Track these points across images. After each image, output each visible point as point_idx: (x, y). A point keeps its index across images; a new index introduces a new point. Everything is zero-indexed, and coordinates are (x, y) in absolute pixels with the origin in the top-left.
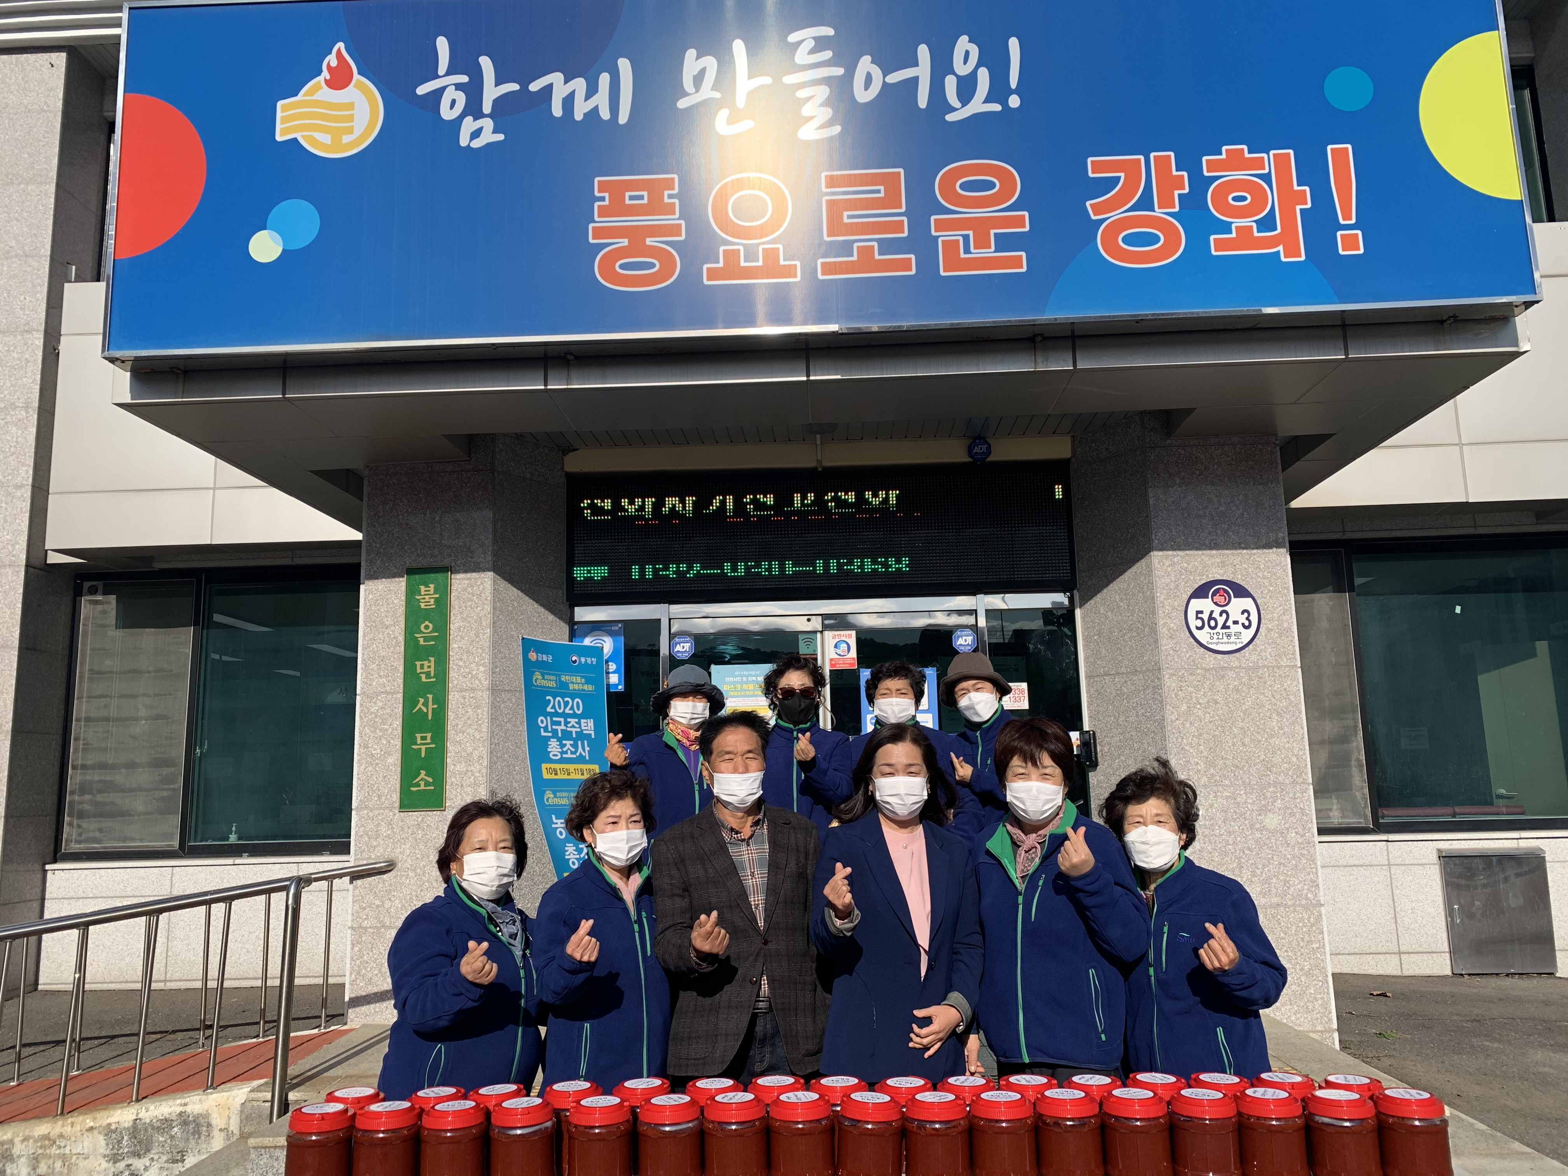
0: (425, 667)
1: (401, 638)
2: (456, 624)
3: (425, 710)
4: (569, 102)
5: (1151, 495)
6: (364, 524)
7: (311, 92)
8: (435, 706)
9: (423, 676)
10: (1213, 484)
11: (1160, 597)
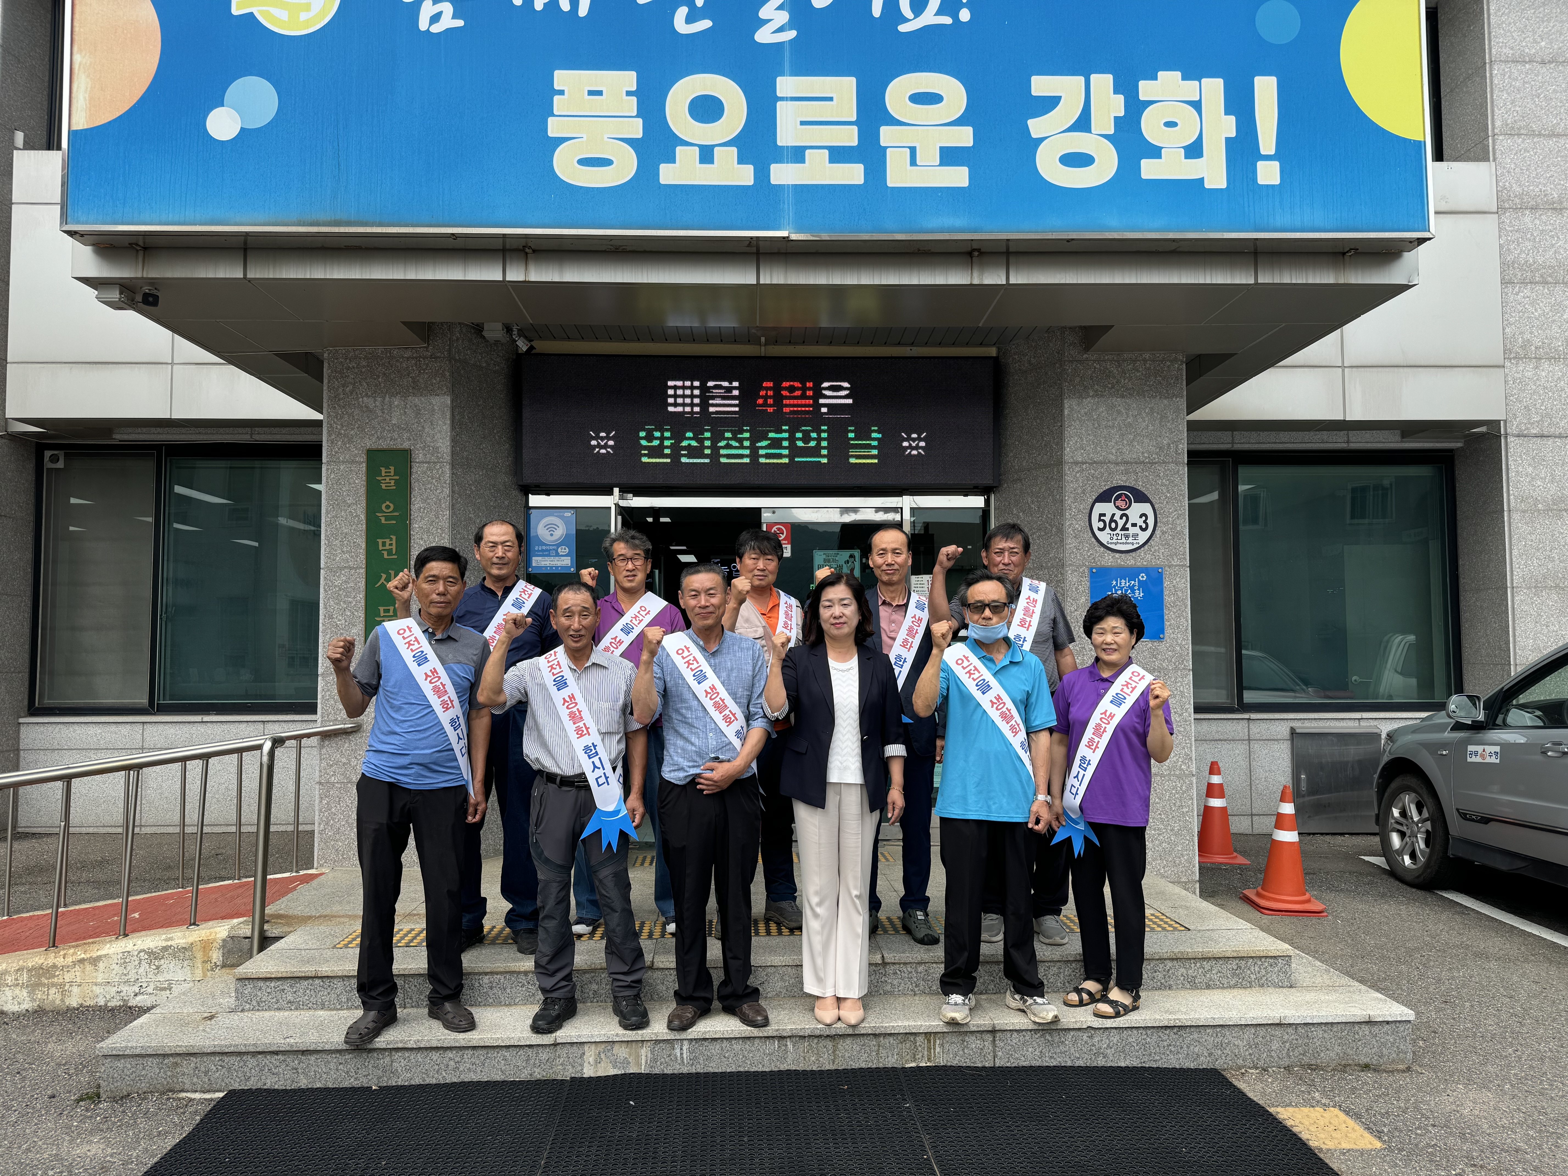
0: (387, 544)
1: (363, 517)
2: (417, 505)
5: (1066, 406)
6: (325, 405)
9: (385, 553)
10: (1123, 396)
11: (1068, 500)
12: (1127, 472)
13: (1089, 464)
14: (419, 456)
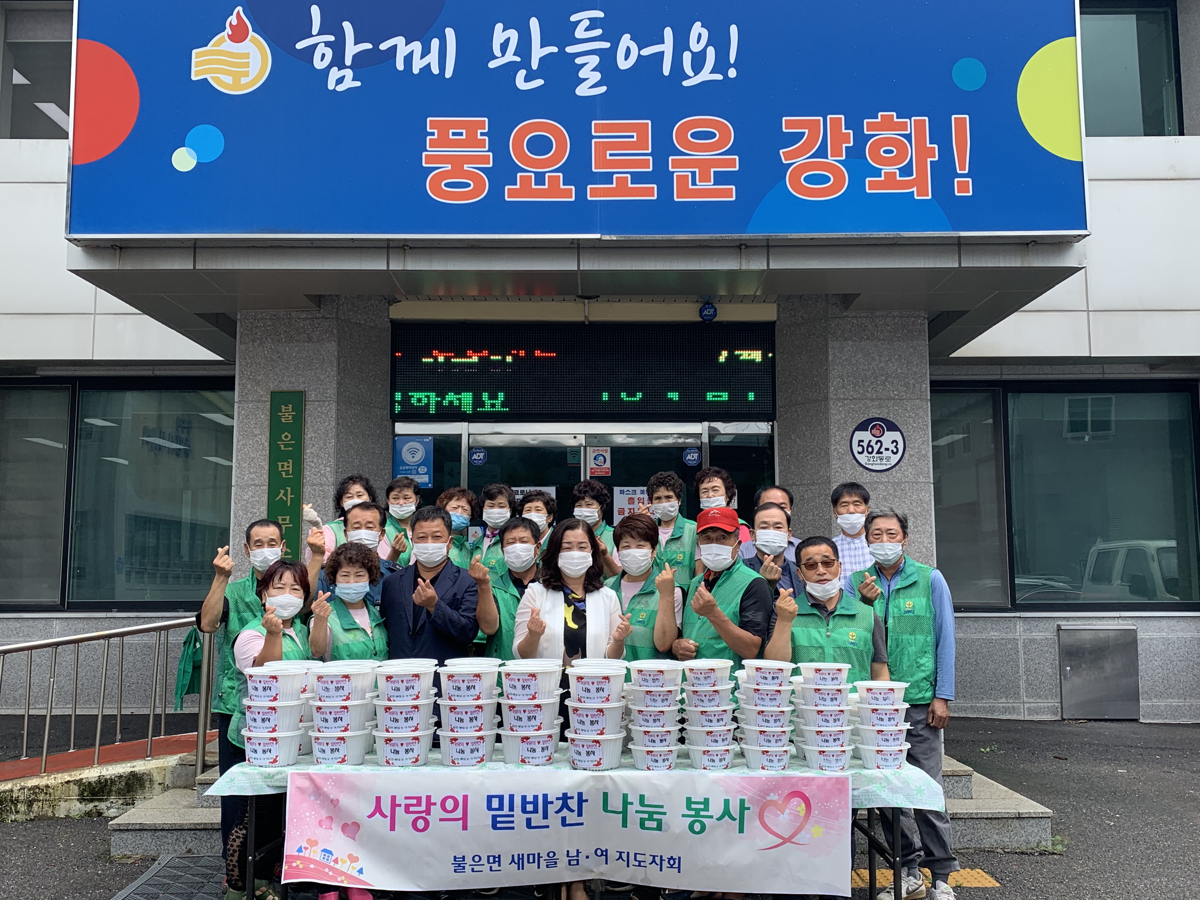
0: (285, 466)
1: (267, 444)
2: (309, 434)
3: (285, 499)
4: (409, 59)
5: (830, 353)
7: (218, 44)
8: (293, 496)
9: (284, 473)
10: (876, 346)
11: (833, 429)
12: (880, 406)
13: (850, 400)
14: (312, 396)
